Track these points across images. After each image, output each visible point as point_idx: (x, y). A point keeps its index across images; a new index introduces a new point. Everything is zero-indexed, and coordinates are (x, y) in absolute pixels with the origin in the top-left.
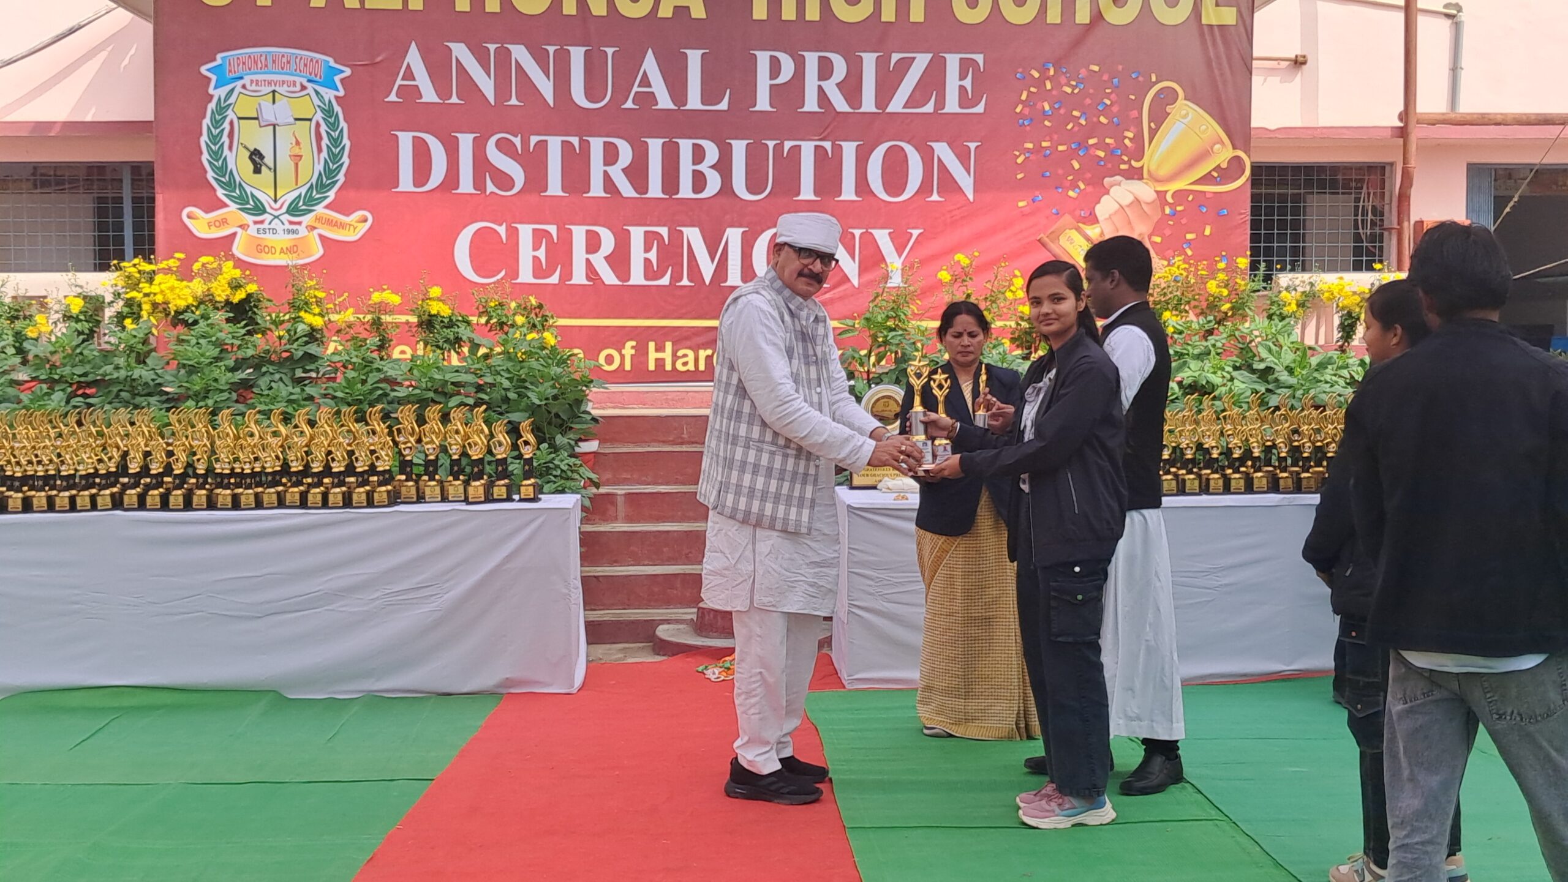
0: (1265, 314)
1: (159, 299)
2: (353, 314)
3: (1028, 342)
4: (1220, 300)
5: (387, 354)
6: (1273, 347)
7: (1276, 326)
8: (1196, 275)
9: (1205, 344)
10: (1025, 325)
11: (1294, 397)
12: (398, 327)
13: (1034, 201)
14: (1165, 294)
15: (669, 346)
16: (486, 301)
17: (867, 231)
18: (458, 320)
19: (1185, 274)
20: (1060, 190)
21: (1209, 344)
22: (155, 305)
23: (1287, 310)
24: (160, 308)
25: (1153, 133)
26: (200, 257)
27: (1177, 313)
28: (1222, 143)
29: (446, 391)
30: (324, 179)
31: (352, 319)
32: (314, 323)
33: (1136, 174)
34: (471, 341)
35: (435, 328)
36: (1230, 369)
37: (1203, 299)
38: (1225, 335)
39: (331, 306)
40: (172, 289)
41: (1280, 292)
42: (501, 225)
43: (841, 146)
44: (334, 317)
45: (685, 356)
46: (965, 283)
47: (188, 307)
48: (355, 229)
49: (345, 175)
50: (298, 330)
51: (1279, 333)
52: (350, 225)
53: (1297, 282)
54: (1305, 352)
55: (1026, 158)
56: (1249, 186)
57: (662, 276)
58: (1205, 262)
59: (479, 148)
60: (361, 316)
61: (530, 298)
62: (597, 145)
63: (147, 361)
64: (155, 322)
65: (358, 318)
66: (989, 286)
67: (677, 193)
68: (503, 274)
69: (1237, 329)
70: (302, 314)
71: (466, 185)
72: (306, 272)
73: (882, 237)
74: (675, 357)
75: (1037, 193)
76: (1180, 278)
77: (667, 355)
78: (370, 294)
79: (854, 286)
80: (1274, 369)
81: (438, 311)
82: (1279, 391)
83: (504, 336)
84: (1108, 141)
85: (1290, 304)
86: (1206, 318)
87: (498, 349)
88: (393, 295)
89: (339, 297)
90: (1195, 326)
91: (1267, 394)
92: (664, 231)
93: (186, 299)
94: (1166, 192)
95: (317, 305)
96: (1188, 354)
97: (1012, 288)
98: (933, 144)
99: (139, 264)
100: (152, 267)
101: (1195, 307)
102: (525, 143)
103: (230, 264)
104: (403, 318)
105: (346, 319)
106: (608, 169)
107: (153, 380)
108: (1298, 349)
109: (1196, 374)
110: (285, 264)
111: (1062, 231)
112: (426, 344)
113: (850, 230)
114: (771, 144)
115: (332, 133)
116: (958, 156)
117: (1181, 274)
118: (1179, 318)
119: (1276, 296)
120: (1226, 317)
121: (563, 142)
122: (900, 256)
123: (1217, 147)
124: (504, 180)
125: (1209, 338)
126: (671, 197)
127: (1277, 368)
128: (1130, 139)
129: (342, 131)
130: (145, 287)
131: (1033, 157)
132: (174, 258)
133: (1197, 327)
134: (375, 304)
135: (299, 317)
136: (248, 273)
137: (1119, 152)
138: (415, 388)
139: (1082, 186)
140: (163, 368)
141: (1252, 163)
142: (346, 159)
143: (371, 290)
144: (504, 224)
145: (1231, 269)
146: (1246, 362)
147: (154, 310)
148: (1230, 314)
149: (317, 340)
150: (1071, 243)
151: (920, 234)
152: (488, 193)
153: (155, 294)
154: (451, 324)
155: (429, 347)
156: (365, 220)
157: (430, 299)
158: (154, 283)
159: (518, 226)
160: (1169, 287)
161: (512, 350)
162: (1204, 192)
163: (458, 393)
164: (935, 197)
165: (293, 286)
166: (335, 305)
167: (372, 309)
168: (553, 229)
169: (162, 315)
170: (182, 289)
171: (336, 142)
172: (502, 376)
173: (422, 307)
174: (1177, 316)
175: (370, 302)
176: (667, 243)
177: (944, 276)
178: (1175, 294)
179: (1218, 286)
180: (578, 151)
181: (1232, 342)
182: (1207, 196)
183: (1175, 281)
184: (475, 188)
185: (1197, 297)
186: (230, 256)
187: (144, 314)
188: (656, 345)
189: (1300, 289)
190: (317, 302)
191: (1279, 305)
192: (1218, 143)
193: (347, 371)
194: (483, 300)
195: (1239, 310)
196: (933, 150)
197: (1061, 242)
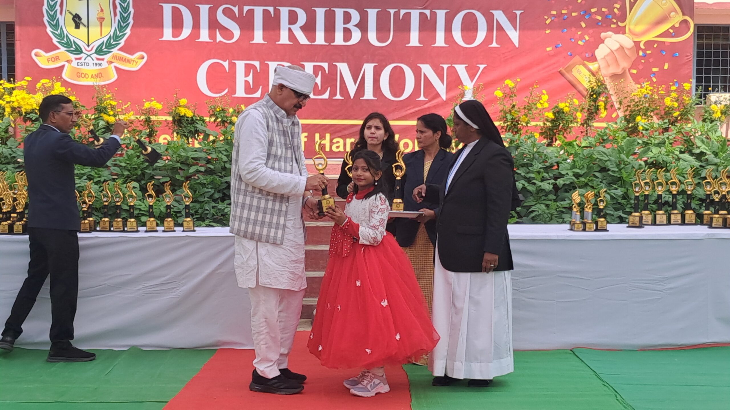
0: (702, 119)
1: (16, 105)
2: (133, 115)
3: (550, 134)
4: (673, 110)
5: (154, 140)
6: (705, 140)
7: (707, 126)
8: (658, 95)
9: (662, 137)
10: (548, 124)
11: (717, 171)
12: (160, 123)
13: (556, 47)
14: (638, 106)
15: (328, 136)
16: (215, 108)
17: (451, 66)
18: (197, 120)
19: (650, 93)
20: (573, 40)
21: (664, 137)
22: (13, 109)
23: (714, 116)
24: (17, 111)
25: (632, 5)
26: (41, 79)
27: (646, 117)
28: (675, 11)
29: (188, 162)
30: (118, 33)
31: (133, 118)
32: (110, 121)
33: (621, 31)
34: (204, 132)
35: (182, 124)
36: (678, 153)
37: (662, 109)
38: (675, 132)
39: (119, 110)
40: (23, 99)
41: (711, 105)
42: (225, 61)
43: (435, 13)
44: (122, 117)
45: (338, 142)
46: (511, 98)
47: (33, 110)
48: (136, 63)
49: (131, 30)
50: (100, 124)
51: (709, 130)
52: (134, 61)
53: (722, 99)
54: (724, 142)
55: (552, 20)
56: (692, 39)
57: (323, 92)
58: (663, 86)
59: (212, 13)
60: (138, 117)
61: (242, 106)
62: (284, 12)
63: (7, 143)
64: (13, 119)
65: (137, 118)
66: (526, 99)
67: (334, 41)
68: (226, 91)
69: (683, 128)
70: (102, 115)
71: (204, 36)
72: (105, 89)
73: (461, 69)
74: (332, 143)
75: (559, 42)
76: (648, 96)
77: (327, 142)
78: (143, 104)
79: (443, 99)
80: (706, 153)
81: (185, 114)
82: (708, 167)
83: (225, 129)
84: (604, 10)
85: (717, 112)
86: (663, 120)
87: (221, 138)
88: (158, 104)
89: (125, 105)
90: (656, 126)
91: (701, 168)
92: (325, 65)
93: (32, 105)
94: (640, 42)
95: (112, 110)
96: (651, 144)
97: (541, 101)
98: (495, 12)
99: (4, 84)
100: (12, 86)
101: (657, 114)
102: (241, 10)
103: (59, 84)
104: (164, 118)
105: (130, 118)
106: (291, 27)
107: (10, 154)
108: (721, 141)
109: (656, 156)
110: (92, 84)
111: (574, 65)
112: (177, 133)
113: (441, 65)
114: (392, 11)
115: (123, 4)
116: (509, 20)
117: (648, 93)
118: (646, 120)
119: (708, 108)
120: (676, 120)
121: (264, 10)
122: (472, 81)
123: (673, 14)
124: (226, 32)
125: (665, 133)
126: (330, 44)
127: (708, 152)
128: (617, 8)
129: (129, 3)
130: (7, 98)
131: (556, 20)
132: (25, 80)
133: (657, 126)
134: (146, 109)
135: (101, 117)
136: (69, 89)
137: (611, 17)
138: (169, 160)
139: (587, 38)
140: (17, 147)
141: (695, 25)
142: (131, 21)
143: (144, 100)
144: (228, 61)
145: (680, 91)
146: (688, 148)
147: (12, 112)
148: (679, 118)
149: (111, 130)
150: (580, 74)
151: (485, 68)
152: (218, 41)
153: (13, 102)
154: (192, 121)
155: (179, 136)
156: (143, 58)
157: (180, 106)
158: (14, 94)
159: (236, 62)
160: (640, 101)
161: (229, 138)
162: (664, 42)
163: (197, 164)
164: (494, 45)
165: (97, 98)
166: (122, 109)
167: (145, 112)
168: (257, 64)
169: (18, 115)
170: (29, 99)
171: (125, 9)
172: (223, 154)
173: (175, 111)
174: (645, 119)
175: (144, 108)
176: (327, 72)
177: (499, 93)
178: (644, 105)
179: (672, 101)
180: (273, 16)
181: (680, 136)
182: (666, 44)
183: (645, 97)
184: (210, 38)
185: (658, 107)
186: (60, 78)
187: (6, 113)
188: (320, 135)
189: (723, 103)
190: (111, 107)
191: (710, 113)
192: (672, 11)
193: (128, 150)
194: (212, 107)
195: (684, 116)
196: (493, 15)
197: (573, 73)
